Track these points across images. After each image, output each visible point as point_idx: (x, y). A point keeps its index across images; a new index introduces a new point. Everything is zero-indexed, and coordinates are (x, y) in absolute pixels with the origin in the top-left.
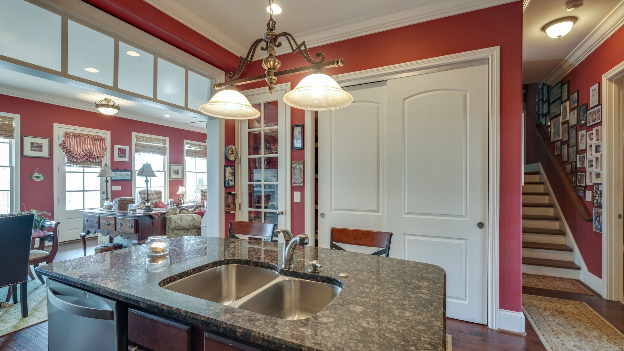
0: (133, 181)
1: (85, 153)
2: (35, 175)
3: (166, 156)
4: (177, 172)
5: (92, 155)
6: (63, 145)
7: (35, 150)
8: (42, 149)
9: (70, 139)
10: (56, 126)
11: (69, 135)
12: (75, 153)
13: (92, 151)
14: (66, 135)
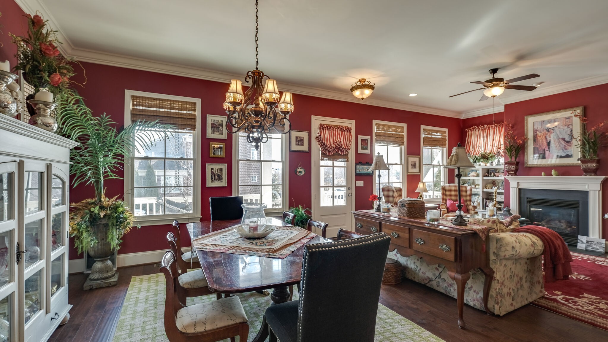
0: (374, 176)
1: (335, 145)
2: (299, 170)
3: (404, 146)
4: (414, 165)
5: (341, 147)
6: (319, 138)
7: (298, 145)
8: (303, 143)
9: (324, 130)
10: (313, 117)
11: (323, 127)
12: (328, 146)
13: (341, 143)
14: (321, 126)
